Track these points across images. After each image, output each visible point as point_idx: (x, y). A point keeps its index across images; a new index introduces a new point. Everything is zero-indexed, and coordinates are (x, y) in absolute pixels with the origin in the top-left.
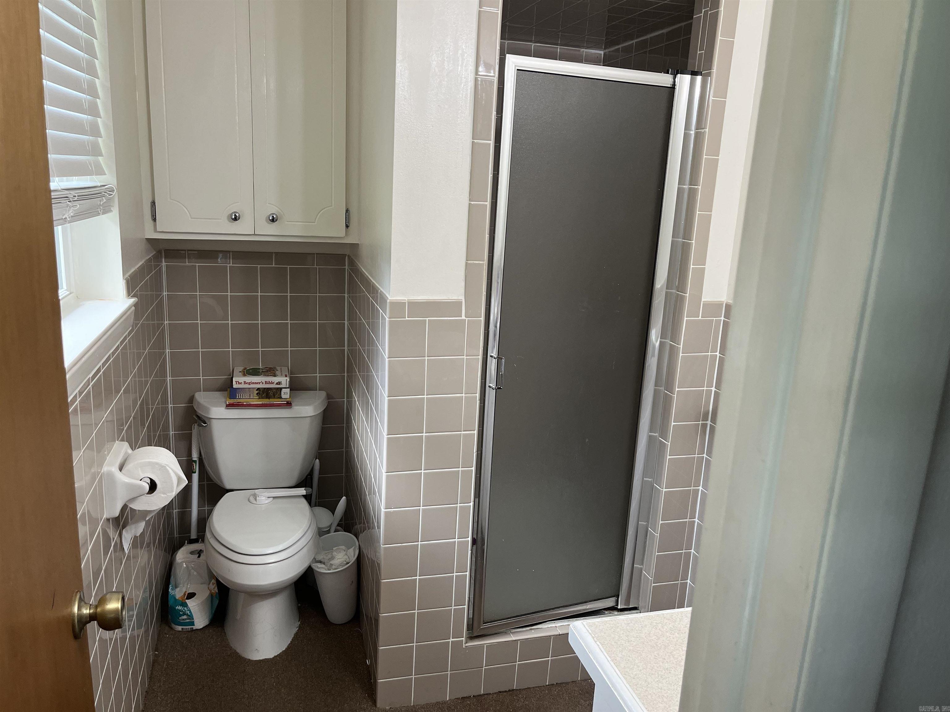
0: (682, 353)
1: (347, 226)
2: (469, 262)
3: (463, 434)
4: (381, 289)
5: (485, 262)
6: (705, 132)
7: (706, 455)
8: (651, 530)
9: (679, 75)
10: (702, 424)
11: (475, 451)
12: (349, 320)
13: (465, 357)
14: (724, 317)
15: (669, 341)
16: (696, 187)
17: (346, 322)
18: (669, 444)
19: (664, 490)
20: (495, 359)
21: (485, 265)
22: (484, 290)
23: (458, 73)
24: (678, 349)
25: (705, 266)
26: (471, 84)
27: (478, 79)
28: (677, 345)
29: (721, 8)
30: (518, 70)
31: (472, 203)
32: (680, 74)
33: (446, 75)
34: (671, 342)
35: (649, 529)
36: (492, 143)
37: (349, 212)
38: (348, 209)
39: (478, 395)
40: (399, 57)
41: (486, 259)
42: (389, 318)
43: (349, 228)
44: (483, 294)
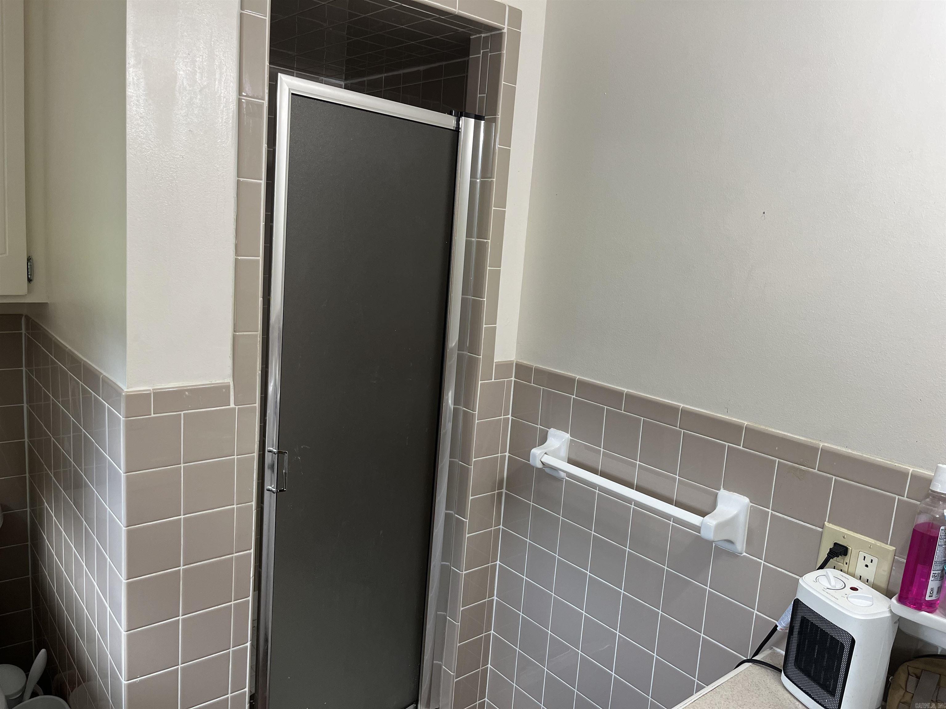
0: (478, 420)
1: (30, 280)
2: (237, 334)
3: (235, 556)
4: (105, 374)
5: (259, 333)
6: (493, 181)
7: (502, 526)
8: (449, 619)
9: (463, 118)
10: (498, 493)
11: (251, 576)
12: (30, 401)
13: (236, 457)
14: (515, 378)
15: (462, 408)
16: (485, 241)
17: (25, 405)
18: (468, 520)
19: (464, 572)
20: (275, 454)
21: (259, 336)
22: (258, 368)
23: (215, 90)
24: (473, 415)
25: (496, 324)
26: (233, 107)
27: (243, 100)
28: (472, 412)
29: (504, 51)
30: (292, 94)
31: (239, 258)
32: (465, 117)
33: (200, 91)
34: (464, 409)
35: (448, 618)
36: (263, 182)
37: (33, 261)
38: (29, 257)
39: (254, 504)
40: (131, 61)
41: (259, 329)
42: (126, 418)
43: (32, 283)
44: (258, 374)
